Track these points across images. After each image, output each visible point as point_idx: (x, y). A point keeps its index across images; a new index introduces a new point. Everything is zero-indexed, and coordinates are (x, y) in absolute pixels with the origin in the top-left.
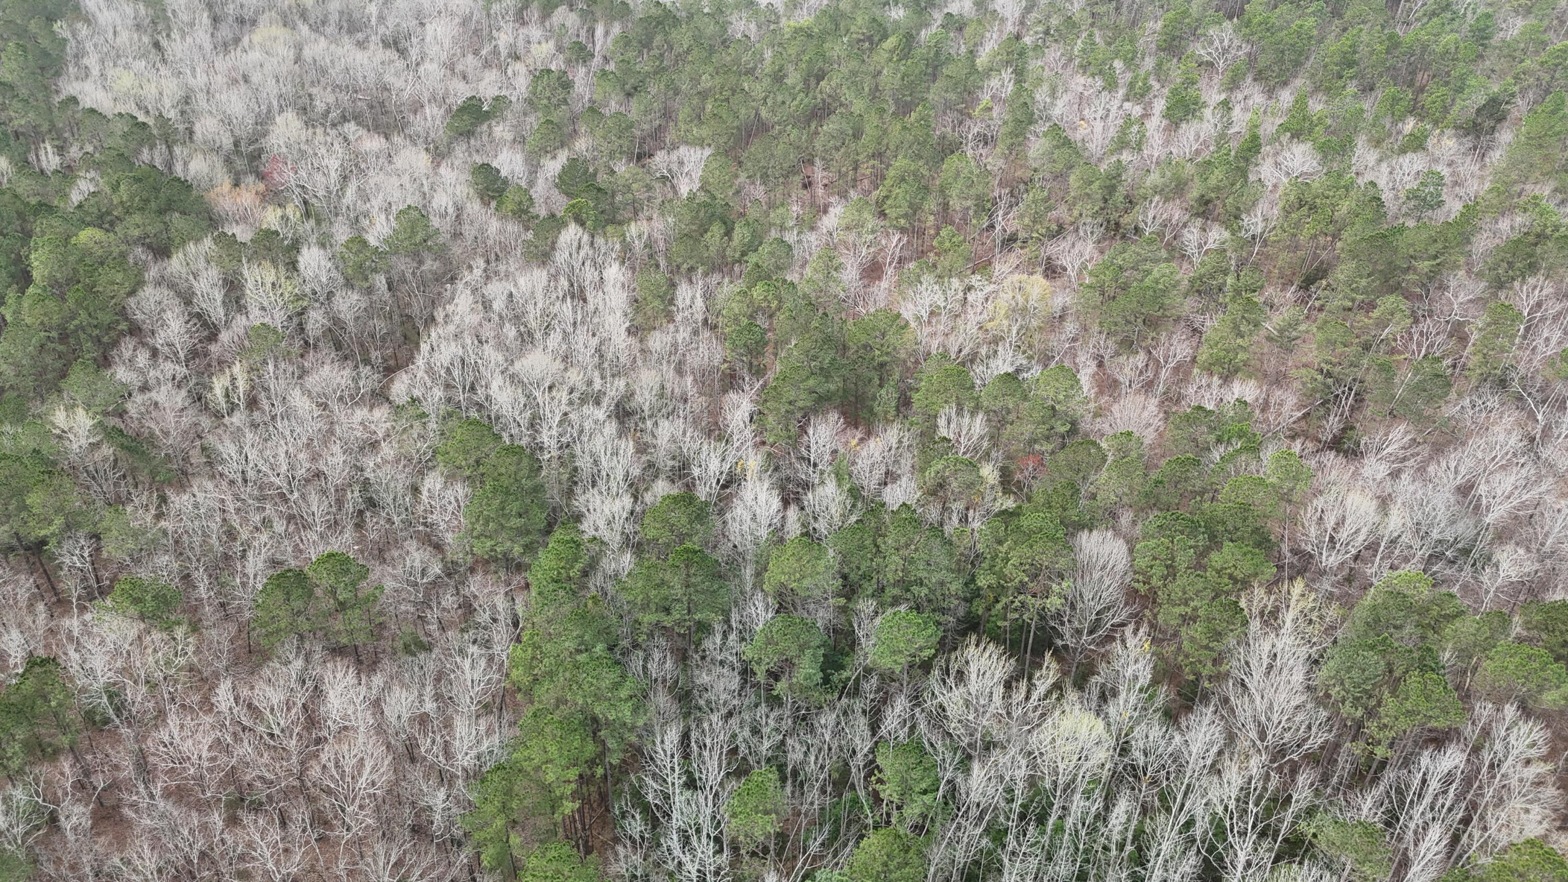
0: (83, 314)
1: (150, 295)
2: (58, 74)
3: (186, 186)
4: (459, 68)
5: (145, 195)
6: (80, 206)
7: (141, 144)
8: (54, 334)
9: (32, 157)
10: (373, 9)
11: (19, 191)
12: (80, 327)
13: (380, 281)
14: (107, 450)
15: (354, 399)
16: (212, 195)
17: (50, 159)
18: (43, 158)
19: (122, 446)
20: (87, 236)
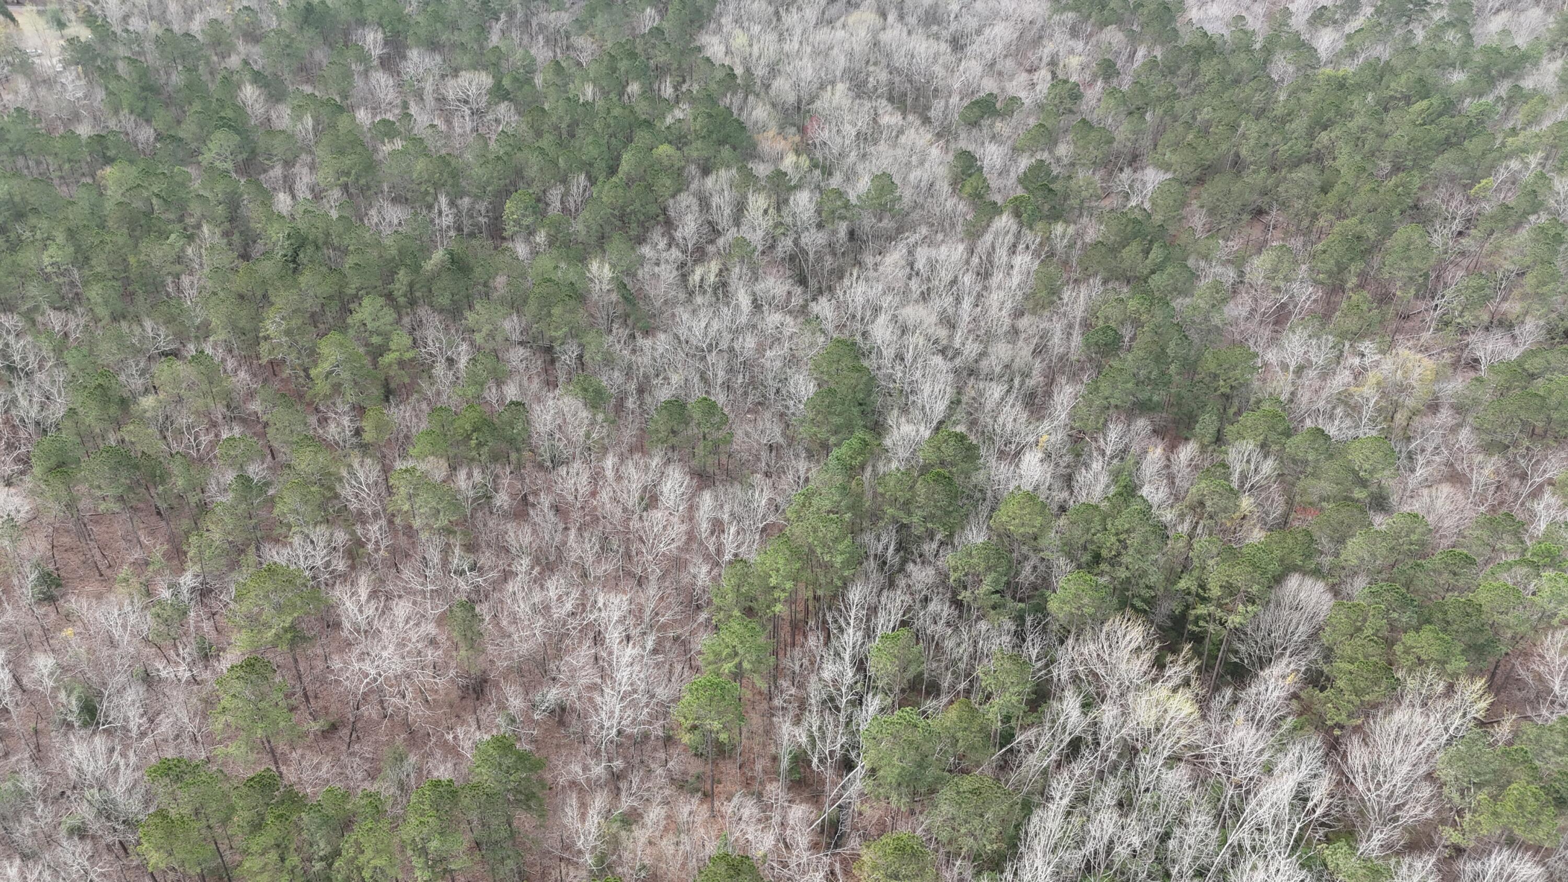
0: (638, 202)
1: (686, 200)
2: (701, 27)
3: (742, 127)
4: (998, 67)
5: (711, 127)
6: (668, 128)
7: (728, 89)
8: (616, 212)
9: (656, 87)
10: (954, 7)
11: (637, 109)
12: (633, 212)
13: (843, 229)
14: (614, 297)
15: (784, 307)
16: (760, 137)
17: (668, 91)
18: (663, 87)
19: (623, 296)
20: (664, 149)
